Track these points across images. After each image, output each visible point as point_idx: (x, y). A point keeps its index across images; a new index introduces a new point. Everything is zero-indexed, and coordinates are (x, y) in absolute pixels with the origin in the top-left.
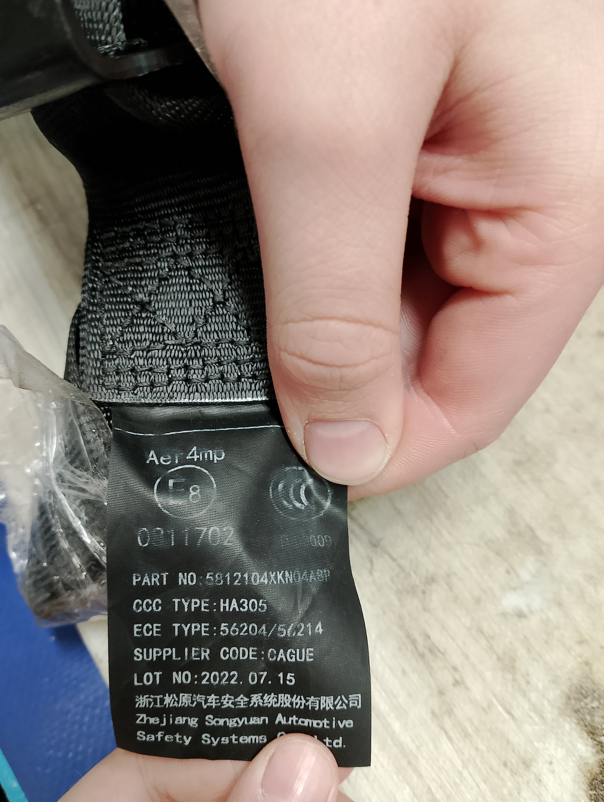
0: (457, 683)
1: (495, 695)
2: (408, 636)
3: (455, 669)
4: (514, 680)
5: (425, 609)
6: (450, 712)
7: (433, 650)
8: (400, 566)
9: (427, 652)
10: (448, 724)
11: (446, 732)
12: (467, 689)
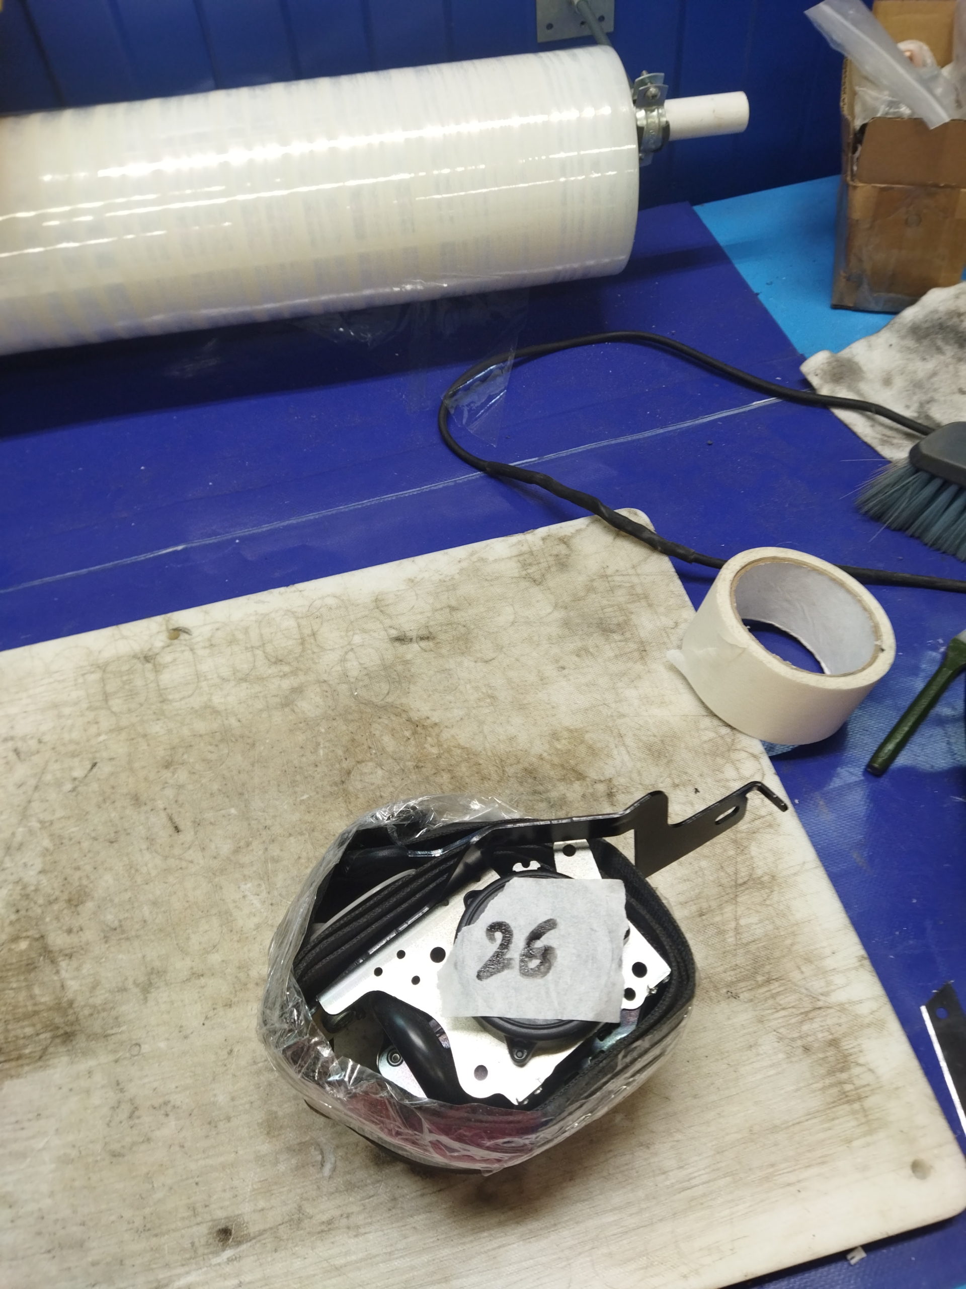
0: (348, 1217)
1: (360, 1201)
2: (319, 1233)
3: (342, 1215)
4: (358, 1188)
5: (311, 1218)
6: (358, 1227)
7: (330, 1222)
8: (286, 1222)
9: (329, 1227)
10: (362, 1230)
11: (365, 1233)
12: (352, 1213)
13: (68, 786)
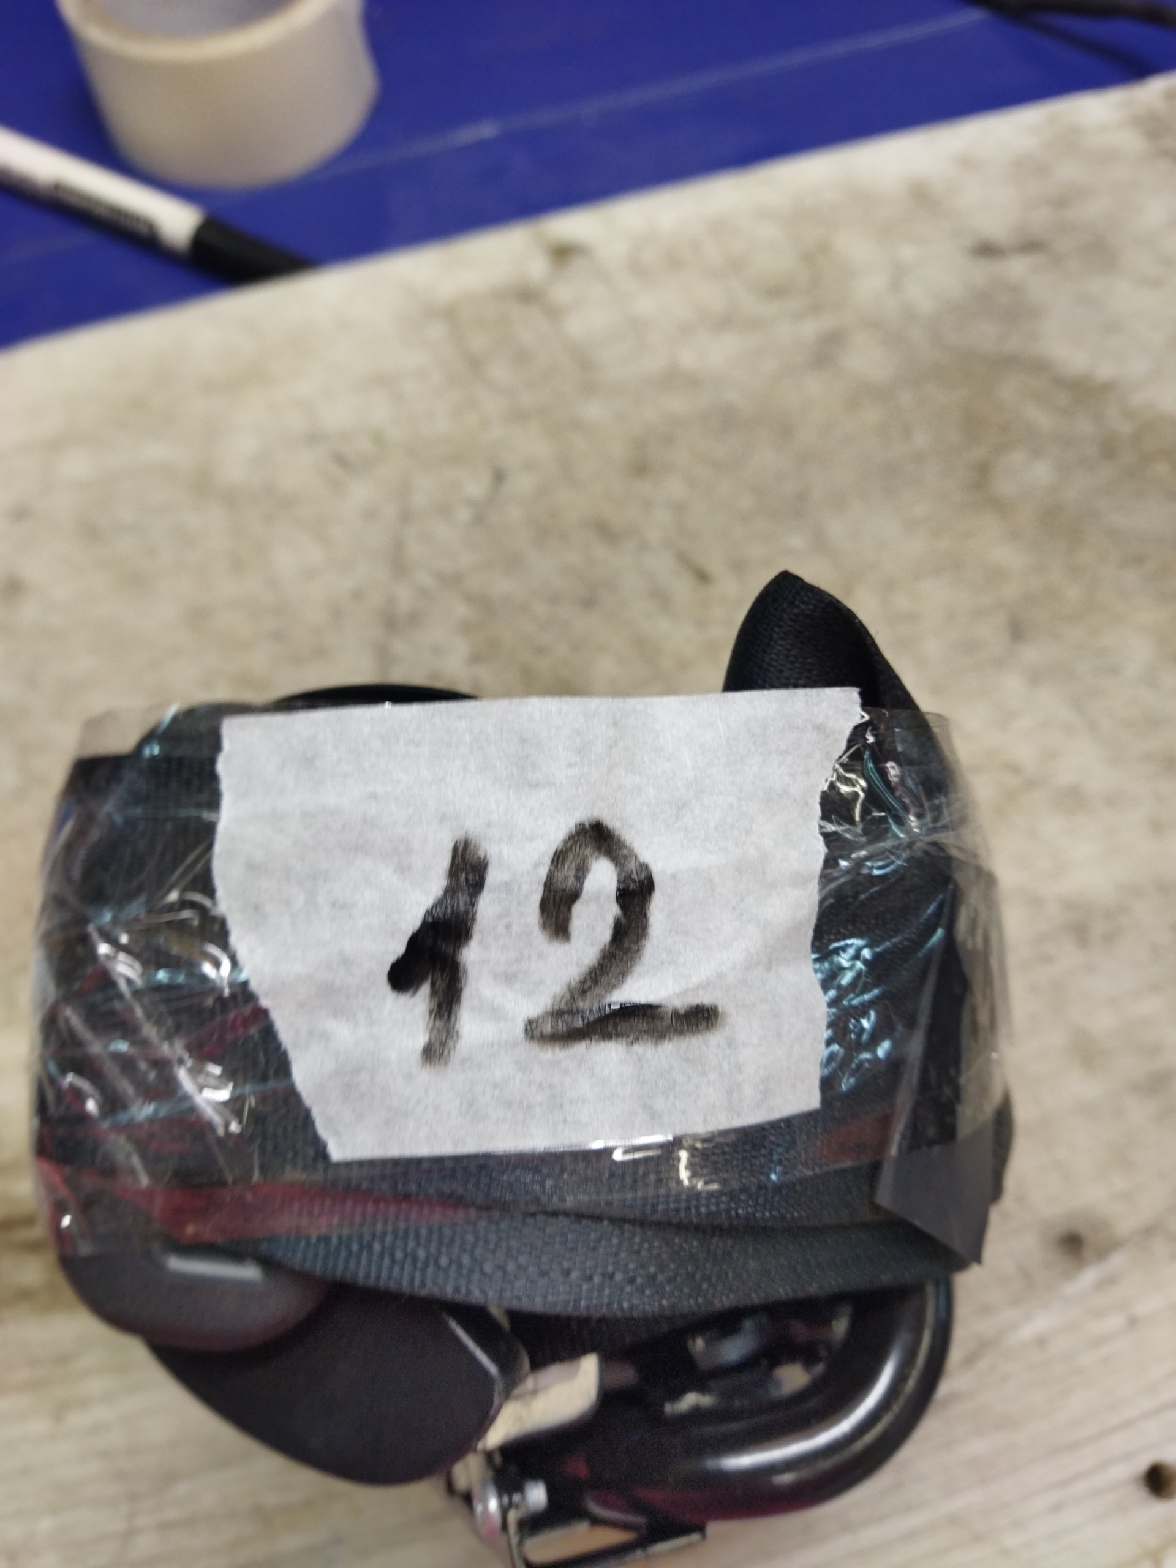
13: (463, 514)
